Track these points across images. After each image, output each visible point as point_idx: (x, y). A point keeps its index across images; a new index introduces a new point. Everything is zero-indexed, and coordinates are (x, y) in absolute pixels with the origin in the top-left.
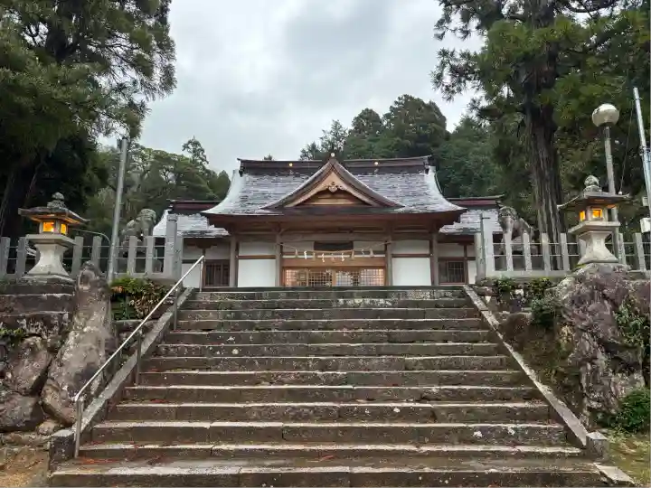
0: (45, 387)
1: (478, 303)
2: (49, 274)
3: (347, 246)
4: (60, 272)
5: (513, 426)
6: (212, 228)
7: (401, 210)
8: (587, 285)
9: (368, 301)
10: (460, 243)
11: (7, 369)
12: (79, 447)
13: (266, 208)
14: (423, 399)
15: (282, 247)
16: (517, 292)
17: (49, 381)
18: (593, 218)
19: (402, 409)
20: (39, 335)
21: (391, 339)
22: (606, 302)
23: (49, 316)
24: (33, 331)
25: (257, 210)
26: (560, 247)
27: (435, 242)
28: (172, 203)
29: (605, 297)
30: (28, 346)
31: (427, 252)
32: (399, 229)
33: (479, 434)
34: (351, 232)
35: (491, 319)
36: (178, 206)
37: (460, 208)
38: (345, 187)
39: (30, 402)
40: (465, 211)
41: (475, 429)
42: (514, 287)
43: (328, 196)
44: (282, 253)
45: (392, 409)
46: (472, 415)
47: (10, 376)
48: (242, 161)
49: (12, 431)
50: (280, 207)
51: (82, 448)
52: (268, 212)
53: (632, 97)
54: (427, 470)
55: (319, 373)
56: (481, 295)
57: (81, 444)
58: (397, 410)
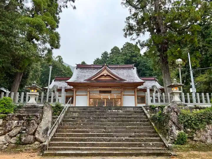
0: (36, 133)
1: (146, 112)
2: (33, 103)
3: (109, 92)
4: (35, 103)
5: (152, 143)
6: (68, 86)
7: (126, 81)
8: (170, 108)
9: (116, 111)
10: (144, 91)
11: (27, 128)
12: (48, 147)
13: (85, 80)
14: (131, 137)
15: (89, 92)
16: (156, 109)
17: (37, 132)
18: (175, 90)
19: (125, 139)
20: (35, 120)
21: (123, 121)
22: (175, 113)
23: (37, 115)
24: (33, 119)
25: (82, 81)
26: (168, 97)
27: (136, 91)
28: (55, 78)
29: (175, 111)
30: (32, 122)
31: (134, 94)
32: (125, 87)
33: (143, 145)
34: (111, 87)
35: (149, 116)
36: (57, 79)
37: (143, 81)
38: (109, 74)
39: (32, 137)
40: (145, 82)
41: (143, 144)
42: (156, 107)
43: (104, 76)
44: (90, 94)
45: (123, 139)
46: (142, 140)
47: (27, 130)
48: (77, 65)
49: (27, 144)
50: (89, 80)
51: (49, 147)
52: (86, 81)
53: (188, 55)
54: (131, 152)
55: (104, 130)
56: (147, 109)
57: (49, 146)
58: (124, 139)
